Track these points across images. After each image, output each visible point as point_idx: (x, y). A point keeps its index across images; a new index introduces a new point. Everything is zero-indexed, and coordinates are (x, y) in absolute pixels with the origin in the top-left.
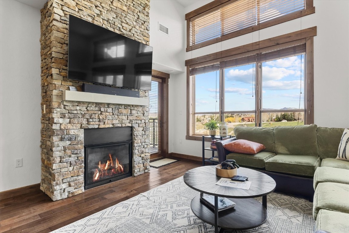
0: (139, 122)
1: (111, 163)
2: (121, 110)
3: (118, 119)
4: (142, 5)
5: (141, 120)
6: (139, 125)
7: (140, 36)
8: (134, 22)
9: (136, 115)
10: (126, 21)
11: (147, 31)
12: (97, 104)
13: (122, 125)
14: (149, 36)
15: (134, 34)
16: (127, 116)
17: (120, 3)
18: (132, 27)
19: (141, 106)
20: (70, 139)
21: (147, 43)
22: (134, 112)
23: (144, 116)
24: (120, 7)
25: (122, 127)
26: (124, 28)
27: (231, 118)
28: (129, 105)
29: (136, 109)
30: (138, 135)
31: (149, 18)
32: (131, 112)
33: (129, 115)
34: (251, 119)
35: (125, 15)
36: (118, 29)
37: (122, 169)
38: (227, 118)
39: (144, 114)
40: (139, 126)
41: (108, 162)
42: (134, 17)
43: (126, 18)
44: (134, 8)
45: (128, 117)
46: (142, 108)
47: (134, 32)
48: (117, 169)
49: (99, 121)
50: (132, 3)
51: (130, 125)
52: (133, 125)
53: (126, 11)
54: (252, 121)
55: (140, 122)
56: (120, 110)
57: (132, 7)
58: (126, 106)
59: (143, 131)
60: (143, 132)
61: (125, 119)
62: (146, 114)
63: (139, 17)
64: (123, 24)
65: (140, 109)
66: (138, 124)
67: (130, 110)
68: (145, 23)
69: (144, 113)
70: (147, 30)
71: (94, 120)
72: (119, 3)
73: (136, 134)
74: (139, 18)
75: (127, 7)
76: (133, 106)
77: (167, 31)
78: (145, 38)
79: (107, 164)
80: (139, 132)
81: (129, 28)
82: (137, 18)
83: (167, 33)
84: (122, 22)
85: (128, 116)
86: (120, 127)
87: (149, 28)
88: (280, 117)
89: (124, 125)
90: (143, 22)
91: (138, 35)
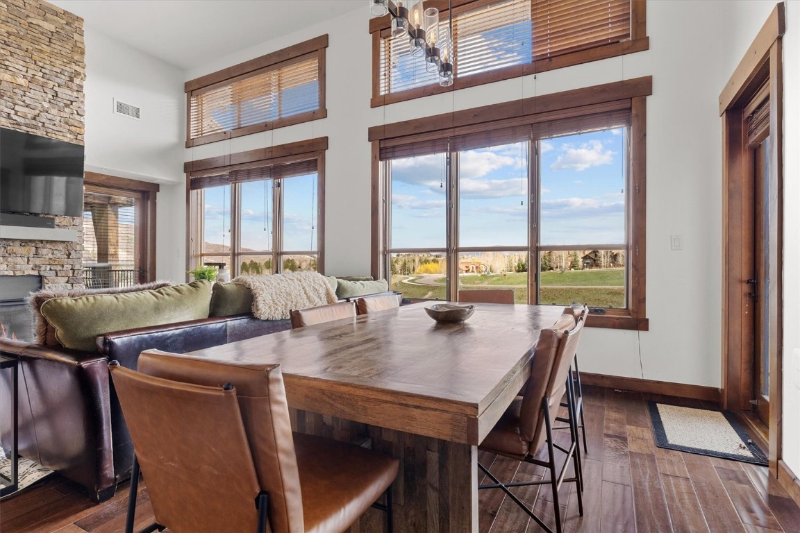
0: (59, 268)
2: (12, 247)
3: (6, 263)
4: (66, 74)
5: (63, 266)
6: (56, 273)
7: (61, 126)
8: (43, 103)
9: (50, 256)
10: (24, 101)
11: (77, 117)
13: (14, 273)
14: (84, 125)
15: (44, 123)
16: (26, 259)
17: (11, 73)
18: (41, 111)
19: (64, 242)
21: (79, 137)
22: (43, 251)
23: (69, 258)
24: (9, 80)
25: (15, 276)
26: (19, 114)
27: (432, 264)
28: (32, 241)
29: (48, 246)
31: (84, 95)
32: (37, 251)
33: (32, 256)
34: (471, 267)
35: (22, 93)
36: (4, 116)
38: (425, 265)
40: (57, 275)
42: (44, 95)
43: (24, 98)
44: (45, 81)
45: (28, 260)
46: (64, 245)
47: (44, 120)
50: (41, 71)
51: (36, 273)
52: (42, 273)
53: (24, 85)
54: (473, 272)
55: (61, 269)
56: (9, 248)
57: (41, 79)
58: (26, 242)
59: (67, 282)
60: (67, 284)
61: (23, 263)
62: (73, 254)
63: (57, 94)
64: (17, 108)
65: (60, 247)
66: (54, 271)
67: (34, 248)
68: (74, 103)
69: (70, 254)
70: (78, 114)
72: (6, 73)
73: (49, 287)
74: (57, 96)
75: (27, 79)
76: (42, 241)
77: (137, 113)
78: (73, 129)
80: (57, 285)
81: (30, 113)
82: (53, 96)
83: (138, 116)
84: (15, 104)
85: (28, 258)
86: (11, 276)
87: (84, 111)
88: (524, 261)
89: (18, 273)
90: (69, 103)
91: (54, 125)
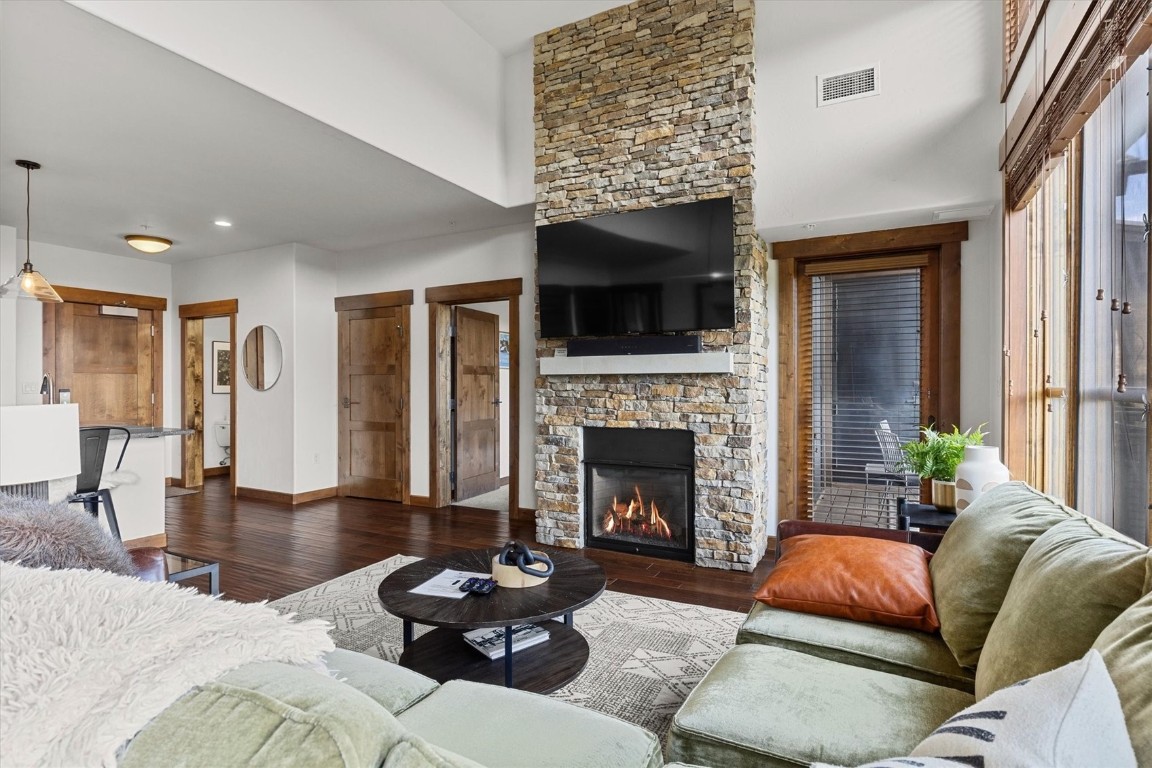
0: (713, 419)
1: (639, 508)
2: (656, 387)
3: (651, 410)
4: (724, 81)
5: (718, 415)
6: (710, 427)
7: (716, 176)
8: (692, 149)
9: (702, 398)
10: (669, 160)
11: (741, 148)
12: (605, 378)
13: (659, 425)
14: (751, 157)
15: (692, 182)
16: (672, 404)
17: (655, 125)
18: (689, 165)
19: (720, 374)
20: (557, 444)
21: (744, 182)
22: (693, 391)
23: (727, 401)
24: (653, 138)
25: (660, 430)
26: (664, 182)
28: (678, 375)
29: (700, 382)
30: (706, 455)
31: (750, 102)
32: (684, 391)
33: (678, 398)
35: (667, 148)
37: (668, 530)
39: (727, 396)
40: (710, 432)
41: (632, 503)
42: (693, 135)
43: (669, 154)
44: (695, 111)
45: (675, 405)
46: (720, 380)
47: (692, 177)
48: (653, 528)
49: (607, 413)
50: (689, 99)
51: (682, 426)
52: (691, 427)
53: (669, 134)
55: (716, 421)
56: (653, 388)
57: (689, 112)
58: (671, 378)
59: (725, 445)
60: (725, 448)
61: (668, 410)
62: (733, 395)
63: (710, 125)
64: (661, 174)
65: (716, 383)
66: (707, 425)
67: (682, 387)
68: (734, 126)
69: (728, 394)
70: (742, 142)
71: (597, 410)
72: (649, 129)
73: (700, 452)
74: (710, 128)
75: (672, 123)
76: (690, 375)
77: (868, 81)
79: (631, 507)
80: (710, 447)
83: (869, 88)
85: (674, 402)
86: (656, 430)
89: (665, 426)
91: (707, 177)
